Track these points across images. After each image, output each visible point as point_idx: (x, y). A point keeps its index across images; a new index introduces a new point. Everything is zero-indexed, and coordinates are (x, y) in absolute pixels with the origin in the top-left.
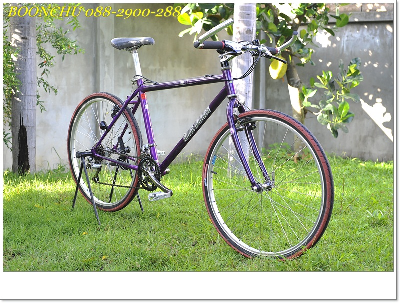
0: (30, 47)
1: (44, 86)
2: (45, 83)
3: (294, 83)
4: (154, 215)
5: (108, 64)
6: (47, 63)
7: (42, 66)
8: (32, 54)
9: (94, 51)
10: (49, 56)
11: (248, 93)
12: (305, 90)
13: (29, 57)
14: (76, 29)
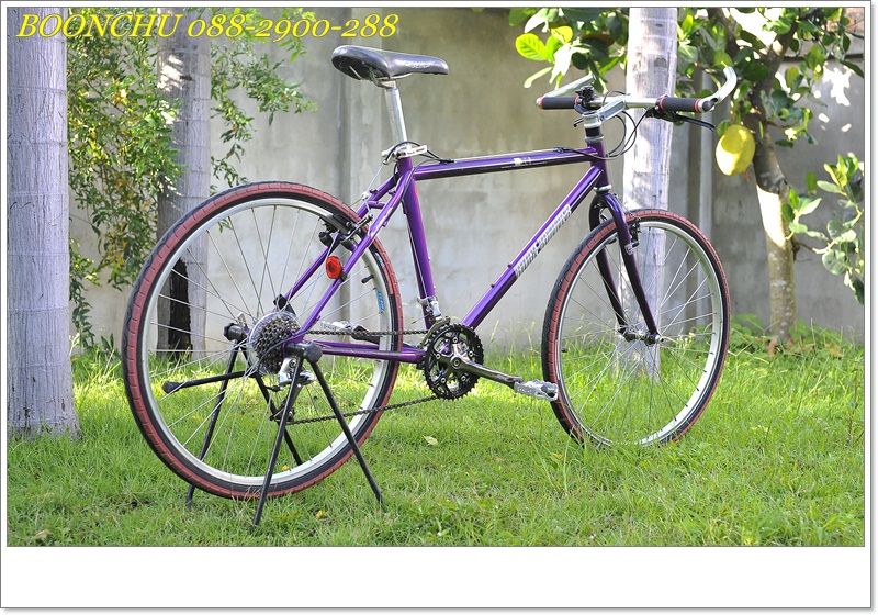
0: (196, 96)
1: (226, 176)
2: (229, 171)
3: (770, 184)
5: (369, 143)
6: (237, 133)
7: (228, 139)
9: (338, 114)
10: (242, 116)
11: (657, 194)
12: (795, 197)
13: (195, 117)
14: (298, 59)
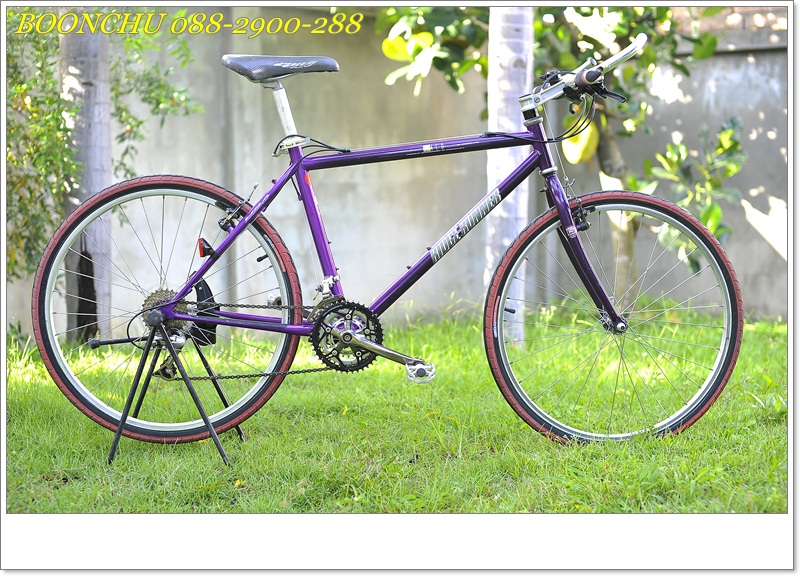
0: (98, 100)
2: (128, 171)
3: (613, 170)
4: (337, 410)
5: (251, 139)
6: (132, 134)
7: (122, 140)
8: (103, 112)
10: (135, 119)
12: (634, 181)
13: (96, 120)
14: (186, 66)
